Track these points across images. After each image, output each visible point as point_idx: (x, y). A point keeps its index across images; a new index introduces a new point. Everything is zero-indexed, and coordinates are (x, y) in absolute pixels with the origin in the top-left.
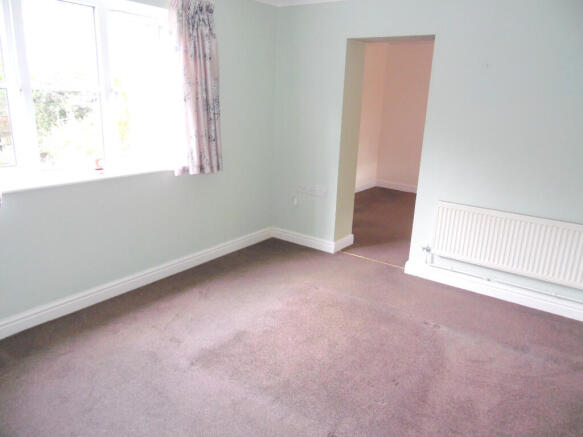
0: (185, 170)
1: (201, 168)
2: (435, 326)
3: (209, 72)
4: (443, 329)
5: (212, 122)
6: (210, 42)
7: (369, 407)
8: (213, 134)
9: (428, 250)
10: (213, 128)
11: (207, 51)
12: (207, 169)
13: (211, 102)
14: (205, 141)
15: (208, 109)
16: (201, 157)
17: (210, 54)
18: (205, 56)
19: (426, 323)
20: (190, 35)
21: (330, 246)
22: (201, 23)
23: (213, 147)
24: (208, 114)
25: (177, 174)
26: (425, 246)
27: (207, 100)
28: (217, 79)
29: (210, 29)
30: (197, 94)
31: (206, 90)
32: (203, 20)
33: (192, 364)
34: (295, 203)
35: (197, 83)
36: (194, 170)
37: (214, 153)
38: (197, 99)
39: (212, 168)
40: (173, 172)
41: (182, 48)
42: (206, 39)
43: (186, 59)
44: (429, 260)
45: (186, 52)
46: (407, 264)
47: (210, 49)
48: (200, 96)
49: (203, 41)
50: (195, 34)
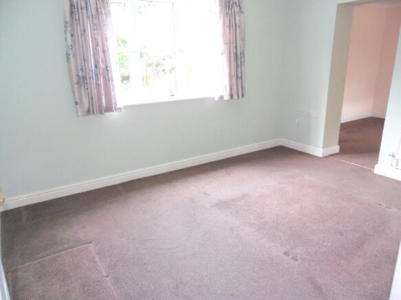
0: (221, 97)
1: (231, 96)
2: (387, 207)
3: (238, 35)
4: (394, 210)
5: (240, 66)
6: (240, 16)
7: (317, 244)
8: (240, 75)
9: (393, 156)
10: (240, 71)
11: (238, 22)
12: (235, 97)
13: (239, 54)
14: (234, 79)
15: (237, 59)
16: (231, 89)
17: (239, 24)
18: (236, 25)
19: (380, 205)
20: (227, 13)
21: (319, 152)
22: (234, 5)
23: (240, 84)
24: (237, 62)
25: (216, 99)
26: (391, 154)
27: (236, 54)
28: (243, 40)
29: (240, 8)
30: (230, 49)
31: (236, 47)
32: (236, 3)
33: (213, 207)
34: (297, 122)
35: (230, 43)
36: (227, 97)
37: (240, 86)
38: (230, 52)
39: (238, 96)
40: (214, 98)
41: (222, 22)
42: (237, 15)
43: (224, 28)
44: (394, 164)
45: (224, 24)
46: (377, 166)
47: (239, 20)
48: (232, 50)
49: (235, 16)
50: (230, 12)
